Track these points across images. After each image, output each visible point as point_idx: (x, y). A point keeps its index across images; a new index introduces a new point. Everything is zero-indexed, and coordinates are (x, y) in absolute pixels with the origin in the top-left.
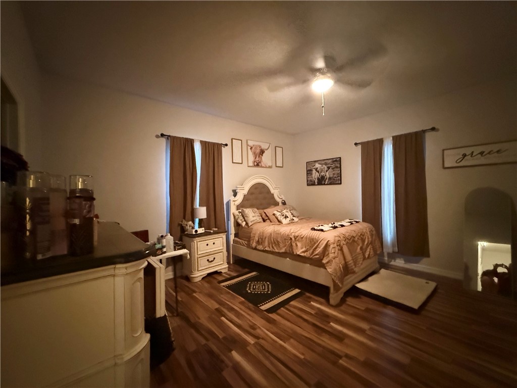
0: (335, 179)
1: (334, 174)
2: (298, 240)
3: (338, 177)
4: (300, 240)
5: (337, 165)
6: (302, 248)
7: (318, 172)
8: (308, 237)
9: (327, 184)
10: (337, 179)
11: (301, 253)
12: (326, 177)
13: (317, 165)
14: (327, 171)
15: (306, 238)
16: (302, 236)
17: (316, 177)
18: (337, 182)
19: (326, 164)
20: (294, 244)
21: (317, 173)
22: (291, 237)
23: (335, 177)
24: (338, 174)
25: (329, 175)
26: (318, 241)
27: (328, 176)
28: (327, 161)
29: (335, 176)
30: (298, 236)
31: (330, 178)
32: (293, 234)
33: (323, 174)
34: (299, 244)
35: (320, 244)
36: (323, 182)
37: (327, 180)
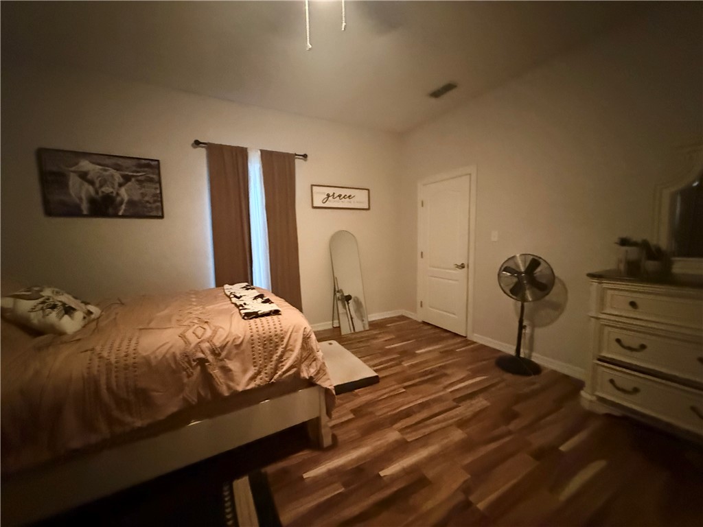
0: (149, 205)
1: (143, 195)
2: (227, 357)
3: (155, 201)
4: (235, 351)
5: (151, 176)
6: (245, 371)
7: (92, 183)
8: (256, 337)
9: (123, 216)
10: (154, 206)
11: (248, 385)
12: (119, 199)
13: (85, 165)
14: (121, 185)
15: (252, 342)
16: (238, 342)
17: (83, 196)
18: (154, 213)
19: (118, 168)
20: (216, 372)
21: (86, 185)
22: (201, 355)
23: (148, 202)
24: (155, 195)
25: (128, 195)
26: (283, 338)
27: (126, 198)
28: (120, 162)
29: (147, 199)
30: (223, 347)
31: (131, 203)
32: (205, 345)
33: (107, 189)
34: (233, 365)
35: (291, 342)
36: (111, 211)
37: (123, 207)
